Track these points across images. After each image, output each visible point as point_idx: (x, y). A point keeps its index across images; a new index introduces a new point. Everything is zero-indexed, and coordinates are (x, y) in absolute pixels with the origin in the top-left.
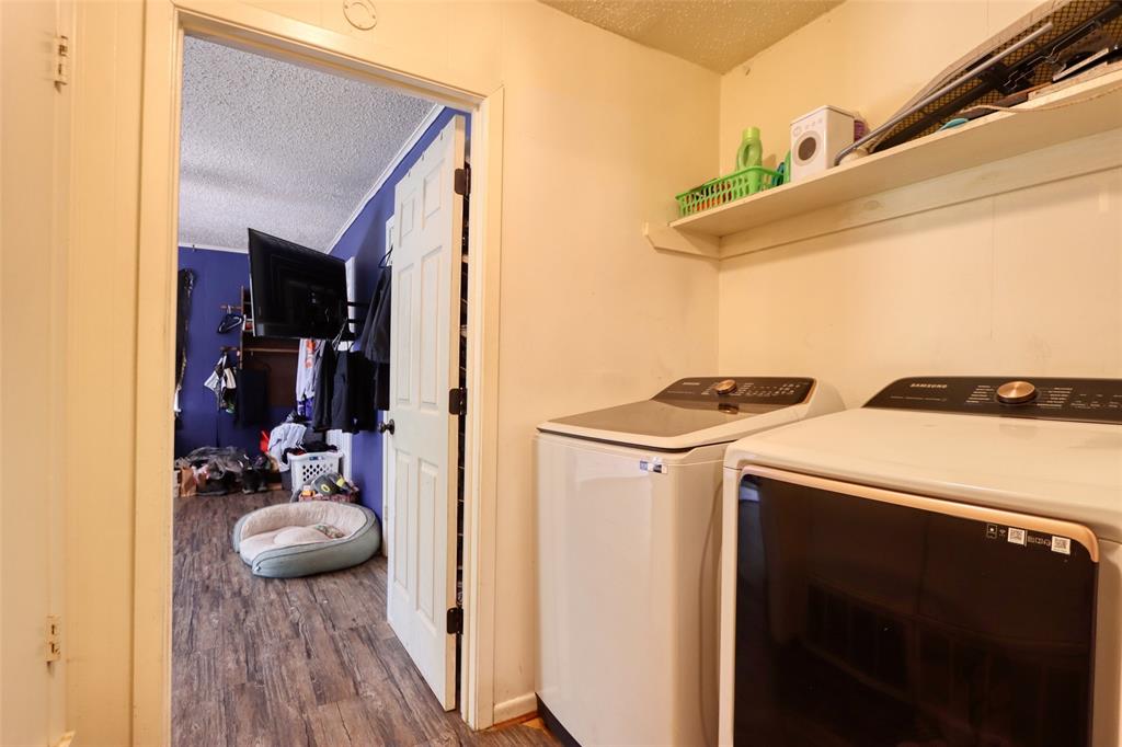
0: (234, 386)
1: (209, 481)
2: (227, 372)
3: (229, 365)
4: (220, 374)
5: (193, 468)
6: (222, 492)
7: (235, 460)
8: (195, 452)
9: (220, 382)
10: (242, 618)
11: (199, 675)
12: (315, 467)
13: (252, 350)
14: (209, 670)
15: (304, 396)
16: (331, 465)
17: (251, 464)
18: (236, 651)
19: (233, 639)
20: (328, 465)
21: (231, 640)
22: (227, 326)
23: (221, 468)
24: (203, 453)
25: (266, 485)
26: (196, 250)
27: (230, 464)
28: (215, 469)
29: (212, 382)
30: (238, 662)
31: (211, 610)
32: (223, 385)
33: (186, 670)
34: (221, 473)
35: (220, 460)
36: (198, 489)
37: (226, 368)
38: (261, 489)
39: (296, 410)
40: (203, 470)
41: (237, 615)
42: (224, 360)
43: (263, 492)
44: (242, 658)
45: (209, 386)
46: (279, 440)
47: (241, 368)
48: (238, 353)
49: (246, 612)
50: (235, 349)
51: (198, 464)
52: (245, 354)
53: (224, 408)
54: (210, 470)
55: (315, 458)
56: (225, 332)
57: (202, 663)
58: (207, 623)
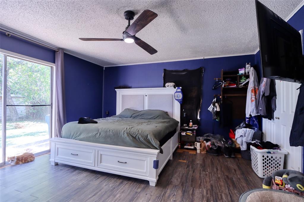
0: (219, 110)
1: (211, 149)
2: (216, 104)
3: (217, 102)
4: (214, 105)
5: (205, 142)
6: (216, 155)
7: (220, 141)
8: (205, 135)
9: (214, 108)
12: (270, 157)
13: (226, 95)
15: (250, 115)
16: (280, 158)
17: (227, 143)
20: (278, 158)
22: (216, 87)
23: (216, 144)
24: (208, 136)
25: (234, 155)
26: (205, 59)
27: (219, 143)
28: (213, 144)
29: (210, 108)
32: (215, 110)
34: (216, 146)
35: (215, 140)
36: (207, 151)
37: (216, 103)
38: (233, 156)
39: (245, 121)
40: (209, 143)
42: (215, 100)
43: (233, 158)
45: (209, 110)
46: (241, 136)
47: (222, 103)
48: (221, 97)
50: (219, 95)
51: (207, 141)
52: (223, 97)
53: (216, 119)
54: (211, 144)
55: (269, 153)
56: (215, 89)
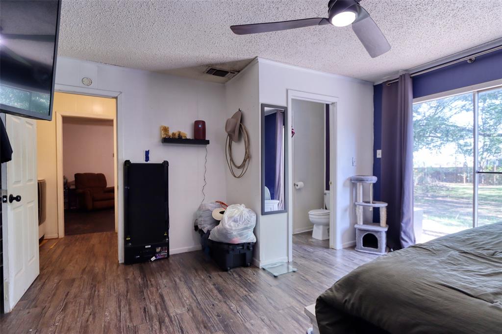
10: (91, 316)
11: (114, 286)
14: (110, 288)
18: (98, 296)
19: (99, 302)
21: (100, 301)
30: (99, 291)
31: (109, 323)
33: (119, 288)
41: (94, 318)
44: (96, 292)
49: (87, 321)
57: (113, 291)
58: (112, 312)
